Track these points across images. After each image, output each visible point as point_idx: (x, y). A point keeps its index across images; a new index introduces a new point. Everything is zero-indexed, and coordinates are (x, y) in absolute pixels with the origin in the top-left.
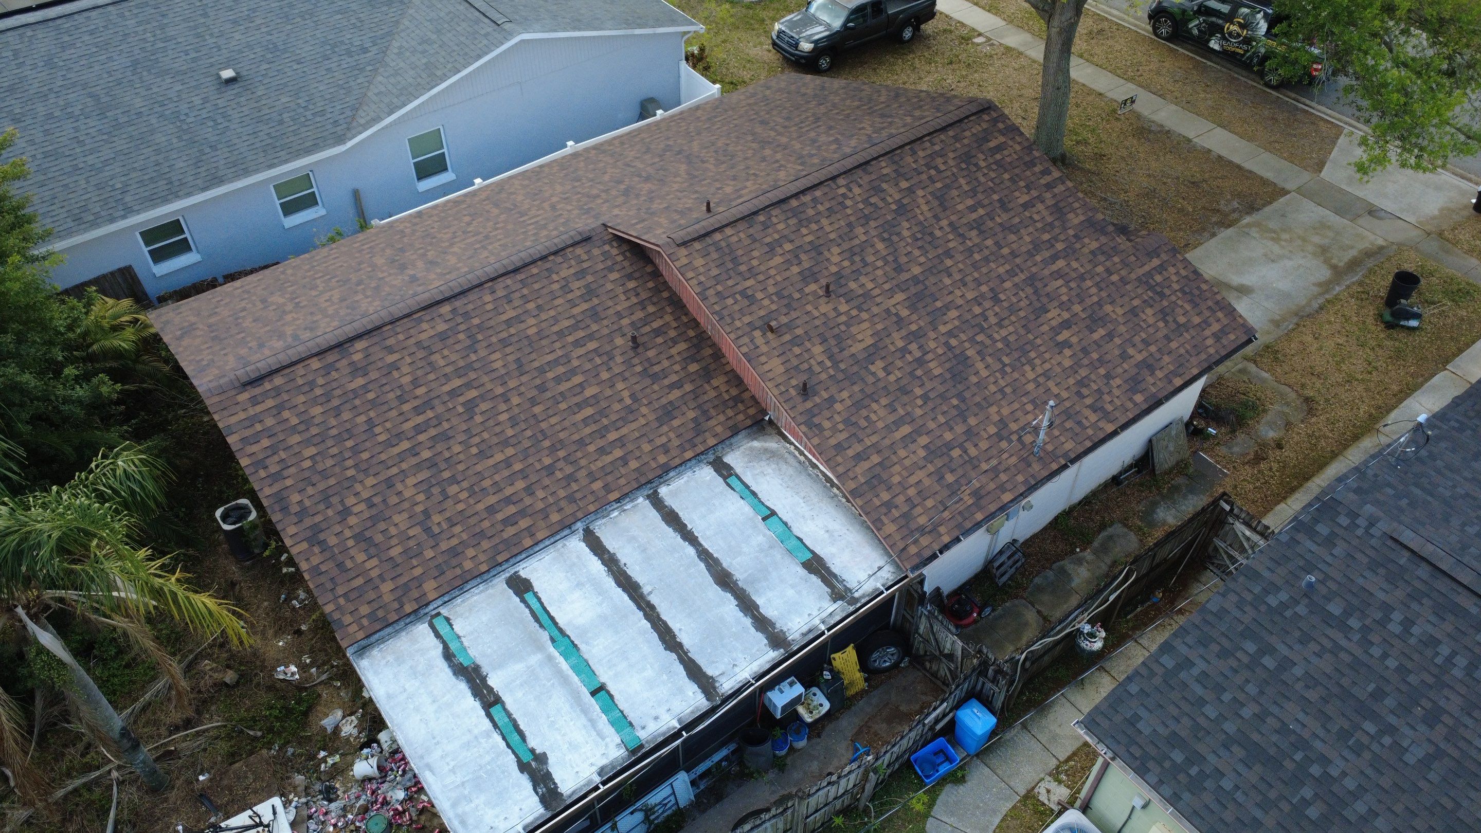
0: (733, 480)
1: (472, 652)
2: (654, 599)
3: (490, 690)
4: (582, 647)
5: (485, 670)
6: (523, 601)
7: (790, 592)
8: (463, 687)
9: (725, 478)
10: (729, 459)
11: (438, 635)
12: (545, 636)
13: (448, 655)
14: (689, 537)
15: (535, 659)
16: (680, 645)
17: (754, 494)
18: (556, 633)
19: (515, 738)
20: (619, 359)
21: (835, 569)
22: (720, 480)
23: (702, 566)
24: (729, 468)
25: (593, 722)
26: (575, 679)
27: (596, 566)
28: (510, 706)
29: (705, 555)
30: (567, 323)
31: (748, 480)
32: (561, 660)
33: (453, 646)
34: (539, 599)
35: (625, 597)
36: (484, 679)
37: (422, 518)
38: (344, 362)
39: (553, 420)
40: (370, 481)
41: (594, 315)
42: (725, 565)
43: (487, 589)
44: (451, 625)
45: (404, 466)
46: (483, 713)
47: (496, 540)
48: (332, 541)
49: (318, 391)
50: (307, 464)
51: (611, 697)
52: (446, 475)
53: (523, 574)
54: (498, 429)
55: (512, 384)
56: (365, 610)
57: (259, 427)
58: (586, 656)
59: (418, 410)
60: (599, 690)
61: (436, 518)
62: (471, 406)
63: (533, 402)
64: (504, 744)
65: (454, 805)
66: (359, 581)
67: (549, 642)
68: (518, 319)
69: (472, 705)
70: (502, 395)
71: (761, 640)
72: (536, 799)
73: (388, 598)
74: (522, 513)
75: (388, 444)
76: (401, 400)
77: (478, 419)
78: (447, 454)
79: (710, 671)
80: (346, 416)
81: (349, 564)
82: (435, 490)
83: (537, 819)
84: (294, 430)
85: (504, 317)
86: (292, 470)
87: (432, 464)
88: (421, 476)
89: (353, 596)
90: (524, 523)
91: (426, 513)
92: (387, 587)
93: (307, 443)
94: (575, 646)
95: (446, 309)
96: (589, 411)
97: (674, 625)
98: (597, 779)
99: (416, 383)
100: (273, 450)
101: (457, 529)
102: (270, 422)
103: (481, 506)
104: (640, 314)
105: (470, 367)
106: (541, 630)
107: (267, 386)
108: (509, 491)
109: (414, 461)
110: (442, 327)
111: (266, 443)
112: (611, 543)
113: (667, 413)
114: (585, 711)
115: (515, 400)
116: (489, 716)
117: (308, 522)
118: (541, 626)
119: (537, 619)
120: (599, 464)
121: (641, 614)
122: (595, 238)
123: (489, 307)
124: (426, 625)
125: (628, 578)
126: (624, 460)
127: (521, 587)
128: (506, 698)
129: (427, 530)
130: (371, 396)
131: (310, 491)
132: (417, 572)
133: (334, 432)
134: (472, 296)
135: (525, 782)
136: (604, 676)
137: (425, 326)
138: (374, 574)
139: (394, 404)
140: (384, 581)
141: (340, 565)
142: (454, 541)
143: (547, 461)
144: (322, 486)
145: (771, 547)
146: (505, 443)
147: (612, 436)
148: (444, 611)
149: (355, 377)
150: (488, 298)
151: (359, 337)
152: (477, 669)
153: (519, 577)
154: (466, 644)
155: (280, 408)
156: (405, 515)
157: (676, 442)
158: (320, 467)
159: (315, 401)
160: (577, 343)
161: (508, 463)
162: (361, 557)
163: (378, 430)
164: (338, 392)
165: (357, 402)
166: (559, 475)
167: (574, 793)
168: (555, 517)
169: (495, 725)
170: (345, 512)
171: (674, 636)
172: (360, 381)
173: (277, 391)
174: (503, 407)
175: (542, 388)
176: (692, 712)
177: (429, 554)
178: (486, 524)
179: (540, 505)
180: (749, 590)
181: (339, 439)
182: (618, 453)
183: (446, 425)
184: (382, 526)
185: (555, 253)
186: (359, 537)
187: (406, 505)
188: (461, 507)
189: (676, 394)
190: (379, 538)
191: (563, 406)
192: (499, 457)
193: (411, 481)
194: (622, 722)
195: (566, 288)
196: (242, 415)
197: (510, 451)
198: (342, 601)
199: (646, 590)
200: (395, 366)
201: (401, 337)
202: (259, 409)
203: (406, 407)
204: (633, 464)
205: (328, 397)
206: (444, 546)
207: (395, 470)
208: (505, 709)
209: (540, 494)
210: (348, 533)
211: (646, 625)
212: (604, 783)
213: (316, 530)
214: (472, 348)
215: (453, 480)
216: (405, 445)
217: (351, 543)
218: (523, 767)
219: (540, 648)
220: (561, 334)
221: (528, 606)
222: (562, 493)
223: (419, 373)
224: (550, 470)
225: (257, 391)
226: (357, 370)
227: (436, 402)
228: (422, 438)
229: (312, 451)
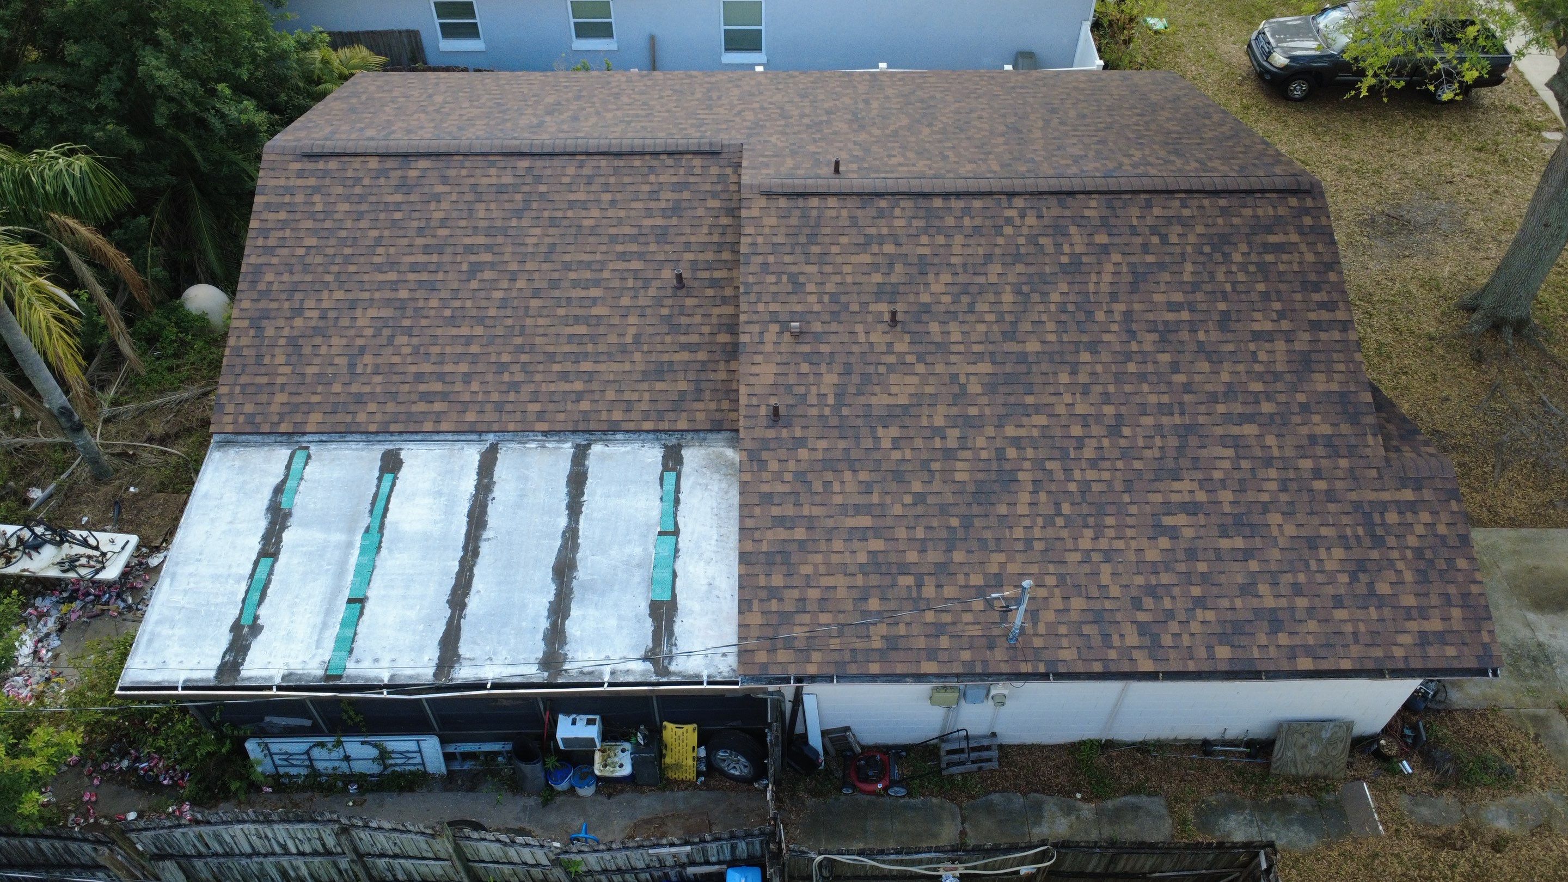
0: (670, 477)
1: (298, 499)
2: (484, 548)
3: (279, 540)
4: (384, 552)
5: (292, 521)
6: (380, 479)
7: (613, 622)
8: (262, 525)
9: (666, 468)
10: (687, 453)
11: (288, 467)
12: (365, 521)
13: (279, 490)
14: (574, 508)
15: (338, 537)
16: (463, 606)
17: (677, 501)
18: (376, 525)
19: (256, 596)
20: (652, 292)
21: (678, 628)
22: (660, 468)
23: (559, 543)
24: (679, 461)
25: (325, 625)
26: (350, 577)
27: (469, 484)
28: (279, 566)
29: (571, 537)
30: (627, 230)
31: (685, 484)
32: (356, 552)
33: (289, 484)
34: (393, 485)
35: (463, 530)
36: (284, 527)
37: (356, 352)
38: (399, 173)
39: (541, 321)
40: (339, 294)
41: (662, 235)
42: (579, 556)
43: (363, 450)
44: (306, 464)
45: (377, 295)
46: (254, 557)
47: (402, 408)
48: (270, 332)
49: (358, 190)
50: (301, 251)
51: (361, 614)
52: (406, 323)
53: (403, 455)
54: (484, 303)
55: (529, 266)
56: (249, 408)
57: (287, 199)
58: (378, 563)
59: (427, 249)
60: (358, 602)
61: (368, 359)
62: (476, 268)
63: (536, 293)
64: (243, 596)
65: (159, 622)
66: (264, 380)
67: (363, 530)
68: (584, 205)
69: (255, 544)
70: (513, 272)
71: (538, 649)
72: (218, 662)
73: (274, 408)
74: (444, 396)
75: (379, 269)
76: (421, 232)
77: (474, 284)
78: (421, 304)
79: (464, 649)
80: (363, 224)
81: (267, 360)
82: (386, 332)
83: (202, 680)
84: (312, 215)
85: (572, 197)
86: (285, 251)
87: (401, 306)
88: (385, 313)
89: (249, 390)
90: (438, 406)
91: (362, 350)
92: (281, 398)
93: (314, 232)
94: (379, 547)
95: (524, 163)
96: (582, 330)
97: (477, 584)
98: (278, 681)
99: (443, 223)
100: (284, 225)
101: (378, 379)
102: (299, 198)
103: (413, 369)
104: (710, 256)
105: (504, 231)
106: (367, 514)
107: (321, 165)
108: (448, 368)
109: (388, 295)
110: (507, 179)
111: (282, 216)
112: (501, 471)
113: (660, 371)
114: (328, 612)
115: (521, 284)
116: (256, 563)
117: (263, 304)
118: (371, 512)
119: (373, 504)
120: (552, 387)
121: (461, 554)
122: (723, 156)
123: (566, 180)
124: (289, 452)
125: (483, 512)
126: (579, 397)
127: (391, 464)
128: (283, 557)
129: (352, 365)
130: (398, 215)
131: (286, 277)
132: (315, 399)
133: (343, 234)
134: (557, 162)
135: (225, 640)
136: (373, 593)
137: (493, 171)
138: (280, 380)
139: (411, 233)
140: (282, 391)
141: (260, 357)
142: (367, 389)
143: (505, 358)
144: (296, 278)
145: (639, 566)
146: (480, 321)
147: (586, 366)
148: (313, 449)
149: (396, 192)
150: (571, 171)
151: (428, 155)
152: (288, 515)
153: (399, 454)
154: (301, 488)
155: (316, 190)
156: (344, 341)
157: (644, 406)
158: (308, 260)
159: (347, 198)
160: (623, 256)
161: (468, 341)
162: (281, 359)
163: (380, 250)
164: (373, 199)
165: (382, 216)
166: (506, 377)
167: (249, 679)
168: (471, 416)
169: (252, 576)
170: (298, 312)
171: (466, 594)
172: (399, 198)
173: (325, 173)
174: (505, 284)
175: (554, 284)
176: (410, 677)
177: (337, 388)
178: (406, 388)
179: (466, 397)
180: (577, 594)
181: (343, 242)
182: (578, 386)
183: (440, 276)
184: (318, 340)
185: (671, 154)
186: (294, 343)
187: (352, 332)
188: (396, 359)
189: (685, 356)
190: (307, 350)
191: (561, 312)
192: (465, 331)
193: (372, 312)
194: (347, 644)
195: (654, 195)
196: (282, 182)
197: (479, 330)
198: (237, 389)
199: (487, 534)
200: (437, 198)
201: (464, 172)
202: (300, 182)
203: (420, 241)
204: (585, 405)
205: (362, 198)
206: (354, 388)
207: (366, 295)
208: (272, 567)
209: (475, 386)
210: (286, 332)
211: (455, 566)
212: (279, 688)
213: (265, 315)
214: (519, 214)
215: (408, 331)
216: (392, 276)
217: (282, 342)
218: (236, 627)
219: (351, 531)
220: (614, 239)
221: (378, 486)
222: (495, 397)
223: (455, 214)
224: (501, 368)
225: (310, 165)
226: (404, 186)
227: (449, 250)
228: (411, 277)
229: (313, 242)
